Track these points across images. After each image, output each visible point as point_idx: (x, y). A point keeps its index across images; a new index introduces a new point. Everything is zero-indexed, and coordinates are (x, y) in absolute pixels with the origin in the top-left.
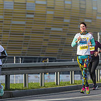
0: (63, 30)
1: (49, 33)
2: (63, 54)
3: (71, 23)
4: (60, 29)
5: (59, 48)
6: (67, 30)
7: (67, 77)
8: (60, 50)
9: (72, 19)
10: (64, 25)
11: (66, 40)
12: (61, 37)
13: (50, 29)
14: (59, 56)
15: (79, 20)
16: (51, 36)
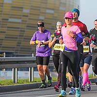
0: (23, 21)
1: (6, 25)
2: (21, 48)
3: (30, 14)
4: (19, 21)
5: (17, 42)
6: (26, 21)
7: (26, 73)
8: (18, 43)
9: (31, 9)
10: (24, 16)
11: (25, 32)
12: (20, 30)
13: (8, 20)
14: (18, 50)
15: (40, 10)
16: (8, 27)
